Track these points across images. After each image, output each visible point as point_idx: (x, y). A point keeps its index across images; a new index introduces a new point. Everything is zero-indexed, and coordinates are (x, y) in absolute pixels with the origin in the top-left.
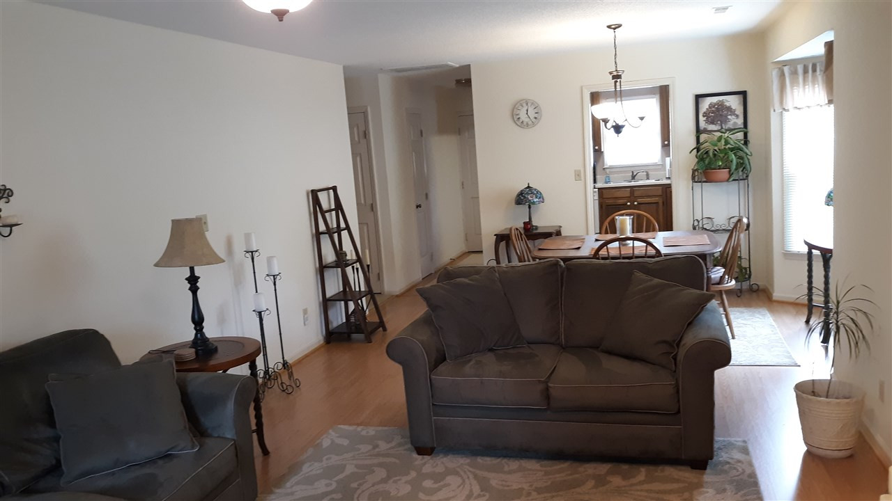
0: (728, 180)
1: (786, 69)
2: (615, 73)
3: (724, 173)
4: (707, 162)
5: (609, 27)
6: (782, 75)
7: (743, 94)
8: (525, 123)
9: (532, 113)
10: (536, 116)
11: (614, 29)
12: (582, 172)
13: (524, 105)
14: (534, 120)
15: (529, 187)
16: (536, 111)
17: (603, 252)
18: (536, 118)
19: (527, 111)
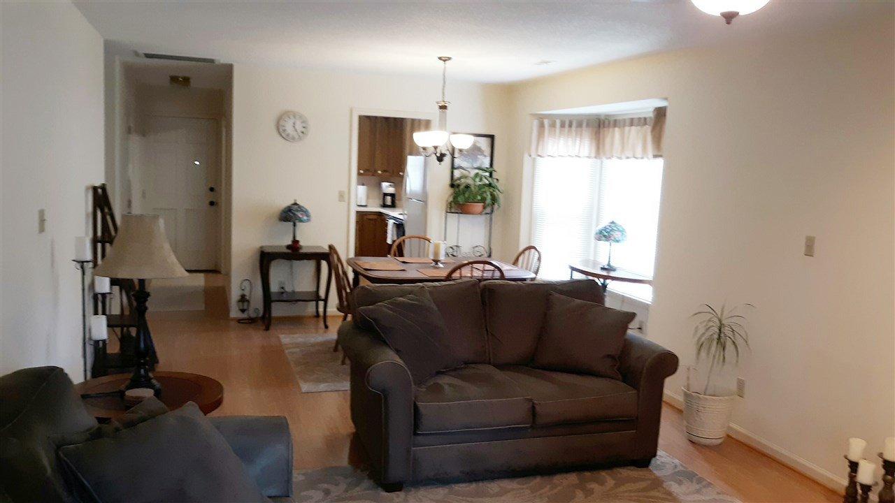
0: (481, 214)
1: (546, 122)
2: (442, 104)
3: (479, 206)
4: (466, 196)
5: (440, 58)
6: (542, 126)
7: (492, 137)
8: (291, 136)
9: (299, 127)
10: (303, 130)
11: (445, 61)
12: (346, 191)
13: (292, 117)
14: (301, 134)
15: (295, 204)
16: (304, 125)
17: (456, 275)
18: (303, 132)
19: (294, 124)
